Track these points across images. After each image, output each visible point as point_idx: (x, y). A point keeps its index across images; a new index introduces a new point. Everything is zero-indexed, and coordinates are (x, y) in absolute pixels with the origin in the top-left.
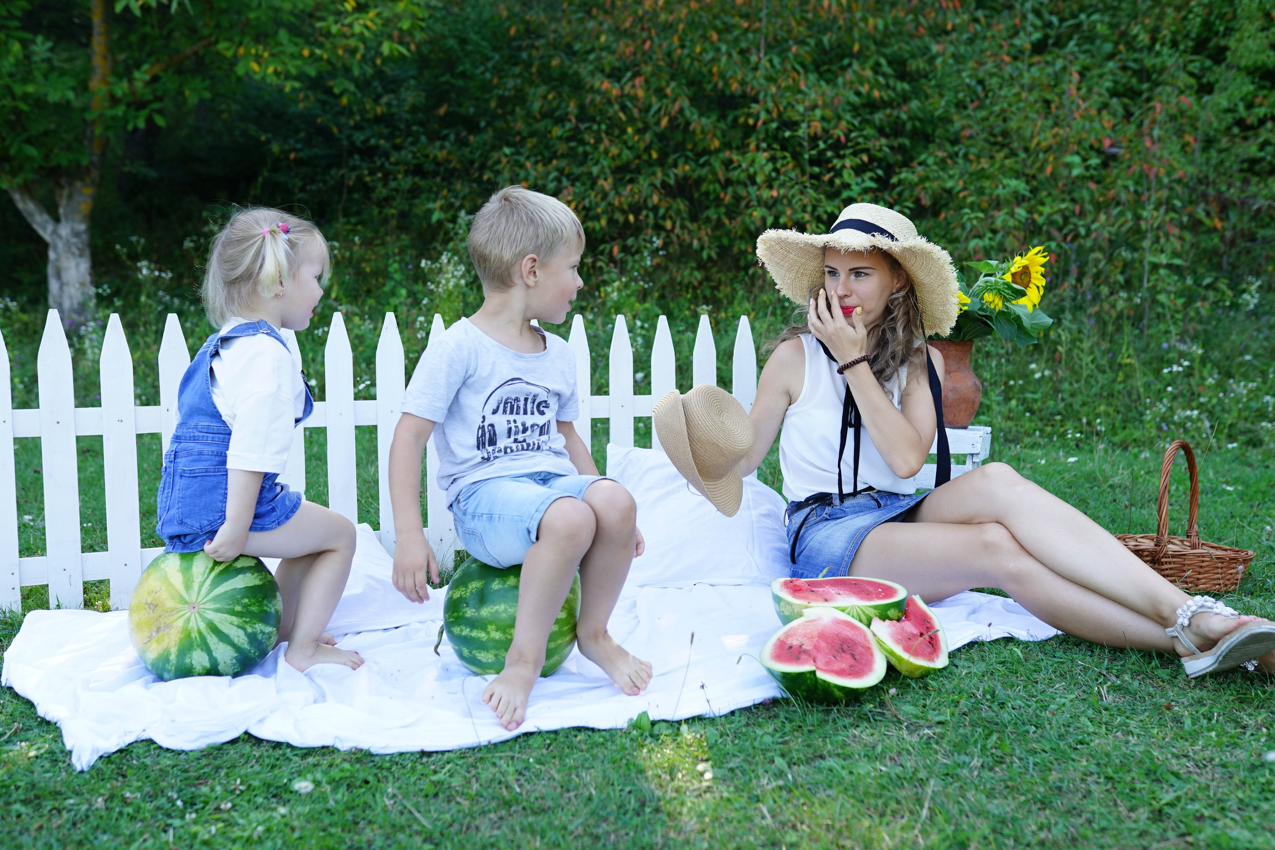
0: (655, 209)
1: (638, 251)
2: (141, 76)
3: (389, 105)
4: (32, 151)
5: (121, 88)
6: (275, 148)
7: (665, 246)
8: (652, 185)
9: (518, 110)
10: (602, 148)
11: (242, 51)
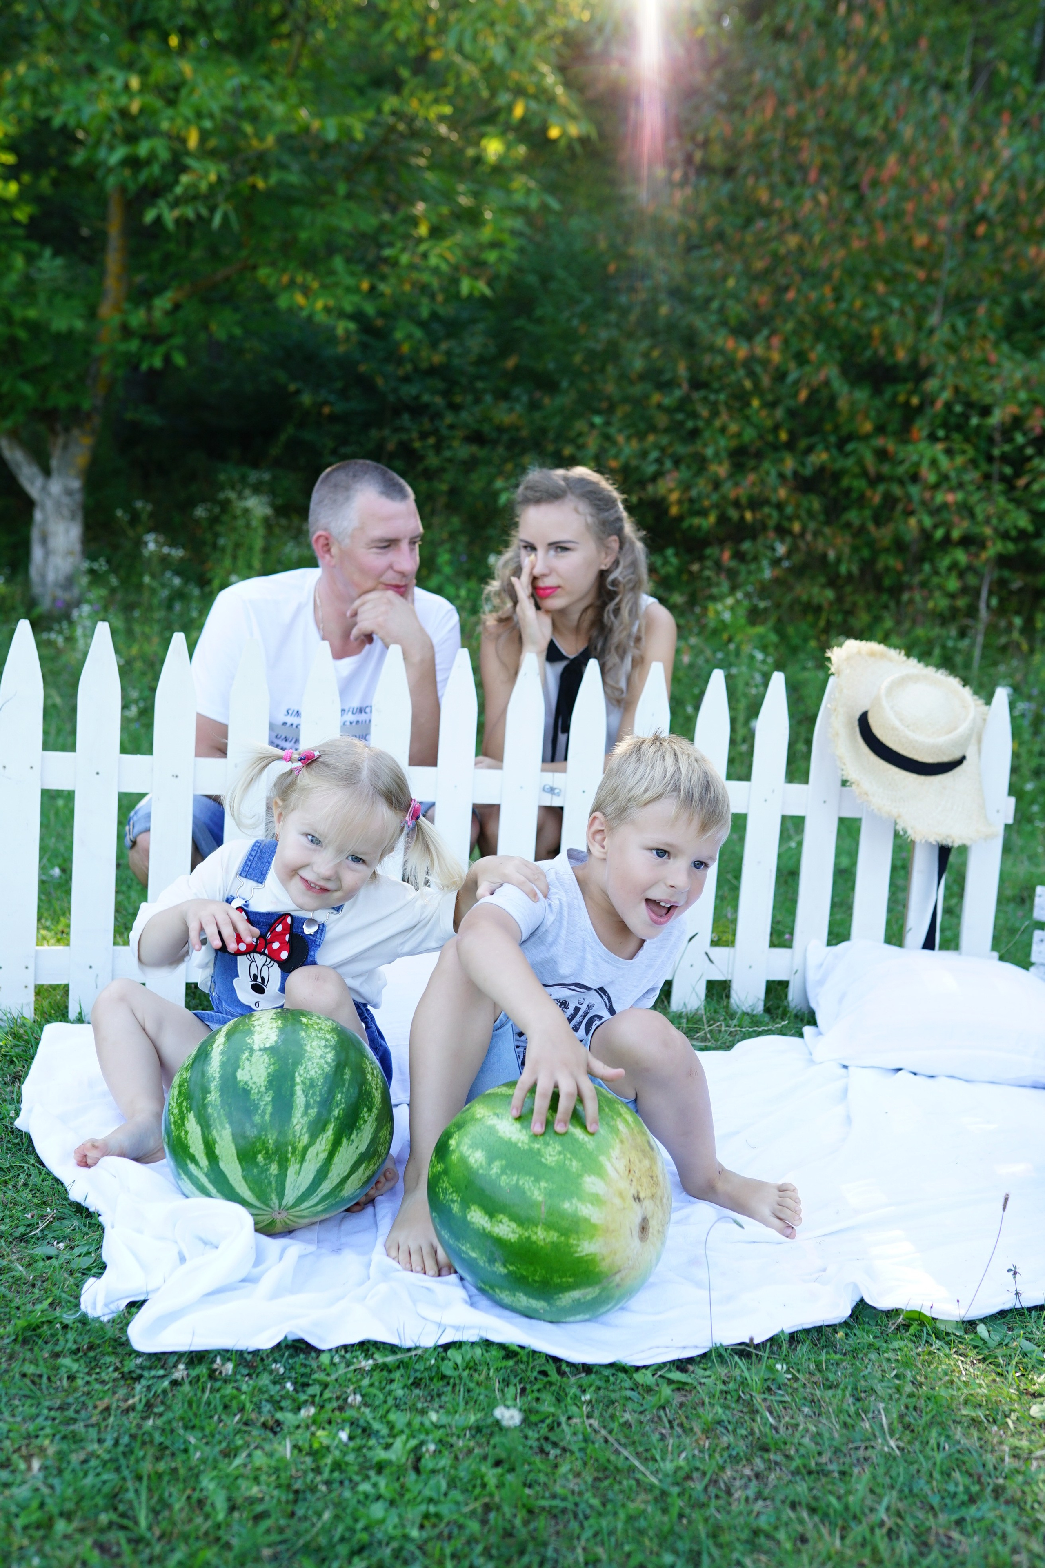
0: (779, 506)
1: (756, 559)
2: (162, 303)
3: (449, 353)
4: (27, 389)
5: (137, 318)
6: (306, 399)
7: (789, 555)
8: (781, 476)
9: (610, 369)
10: (717, 423)
11: (285, 279)
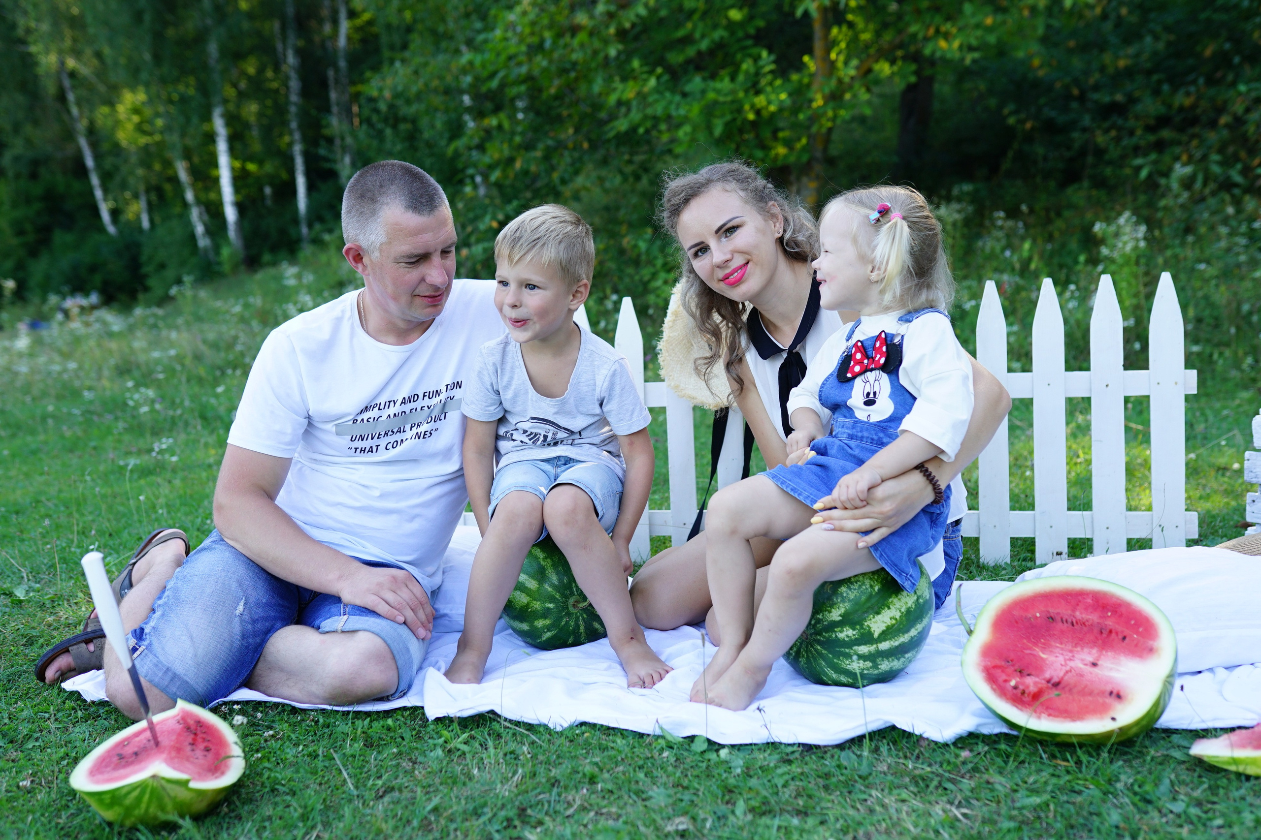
2: (848, 71)
11: (931, 31)
